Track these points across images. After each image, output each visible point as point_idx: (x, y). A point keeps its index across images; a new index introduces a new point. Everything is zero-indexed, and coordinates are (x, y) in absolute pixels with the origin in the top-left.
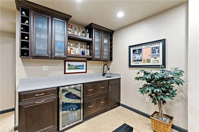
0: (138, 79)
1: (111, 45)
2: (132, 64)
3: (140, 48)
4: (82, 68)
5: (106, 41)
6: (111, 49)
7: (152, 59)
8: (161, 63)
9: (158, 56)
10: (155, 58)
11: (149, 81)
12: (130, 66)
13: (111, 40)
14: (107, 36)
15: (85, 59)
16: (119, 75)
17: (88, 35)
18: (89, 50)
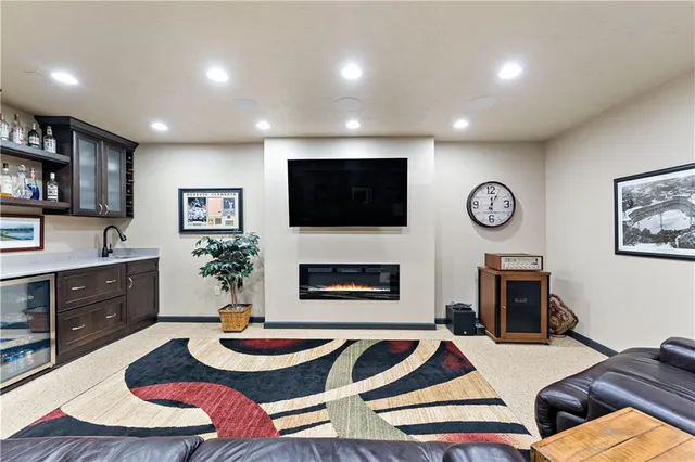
0: (197, 253)
1: (129, 176)
2: (186, 227)
3: (202, 195)
4: (28, 235)
5: (112, 166)
6: (129, 187)
7: (225, 219)
8: (236, 226)
9: (233, 213)
10: (229, 217)
11: (215, 254)
12: (182, 230)
13: (130, 166)
14: (117, 154)
15: (39, 211)
16: (156, 251)
17: (54, 145)
18: (56, 187)
